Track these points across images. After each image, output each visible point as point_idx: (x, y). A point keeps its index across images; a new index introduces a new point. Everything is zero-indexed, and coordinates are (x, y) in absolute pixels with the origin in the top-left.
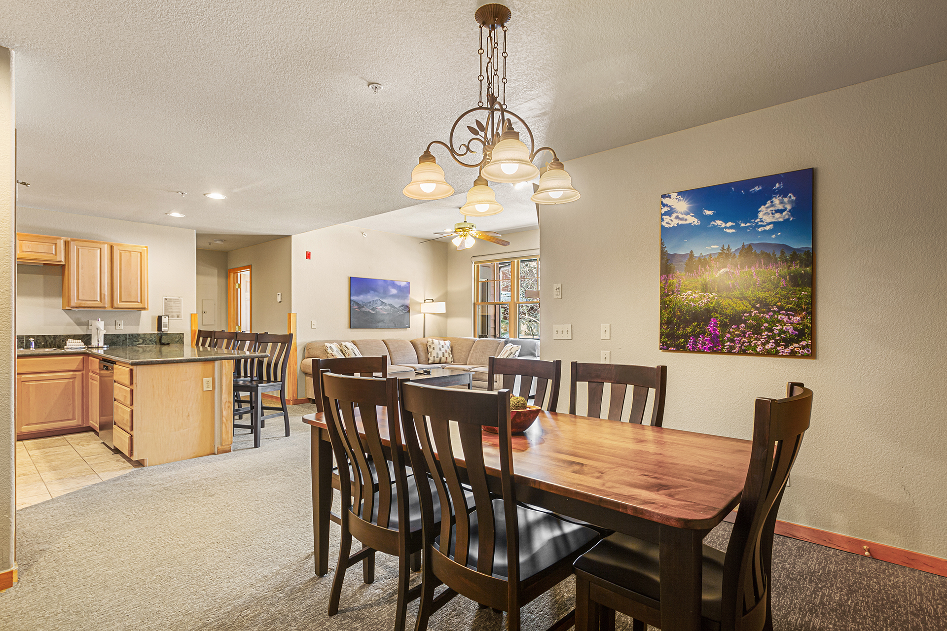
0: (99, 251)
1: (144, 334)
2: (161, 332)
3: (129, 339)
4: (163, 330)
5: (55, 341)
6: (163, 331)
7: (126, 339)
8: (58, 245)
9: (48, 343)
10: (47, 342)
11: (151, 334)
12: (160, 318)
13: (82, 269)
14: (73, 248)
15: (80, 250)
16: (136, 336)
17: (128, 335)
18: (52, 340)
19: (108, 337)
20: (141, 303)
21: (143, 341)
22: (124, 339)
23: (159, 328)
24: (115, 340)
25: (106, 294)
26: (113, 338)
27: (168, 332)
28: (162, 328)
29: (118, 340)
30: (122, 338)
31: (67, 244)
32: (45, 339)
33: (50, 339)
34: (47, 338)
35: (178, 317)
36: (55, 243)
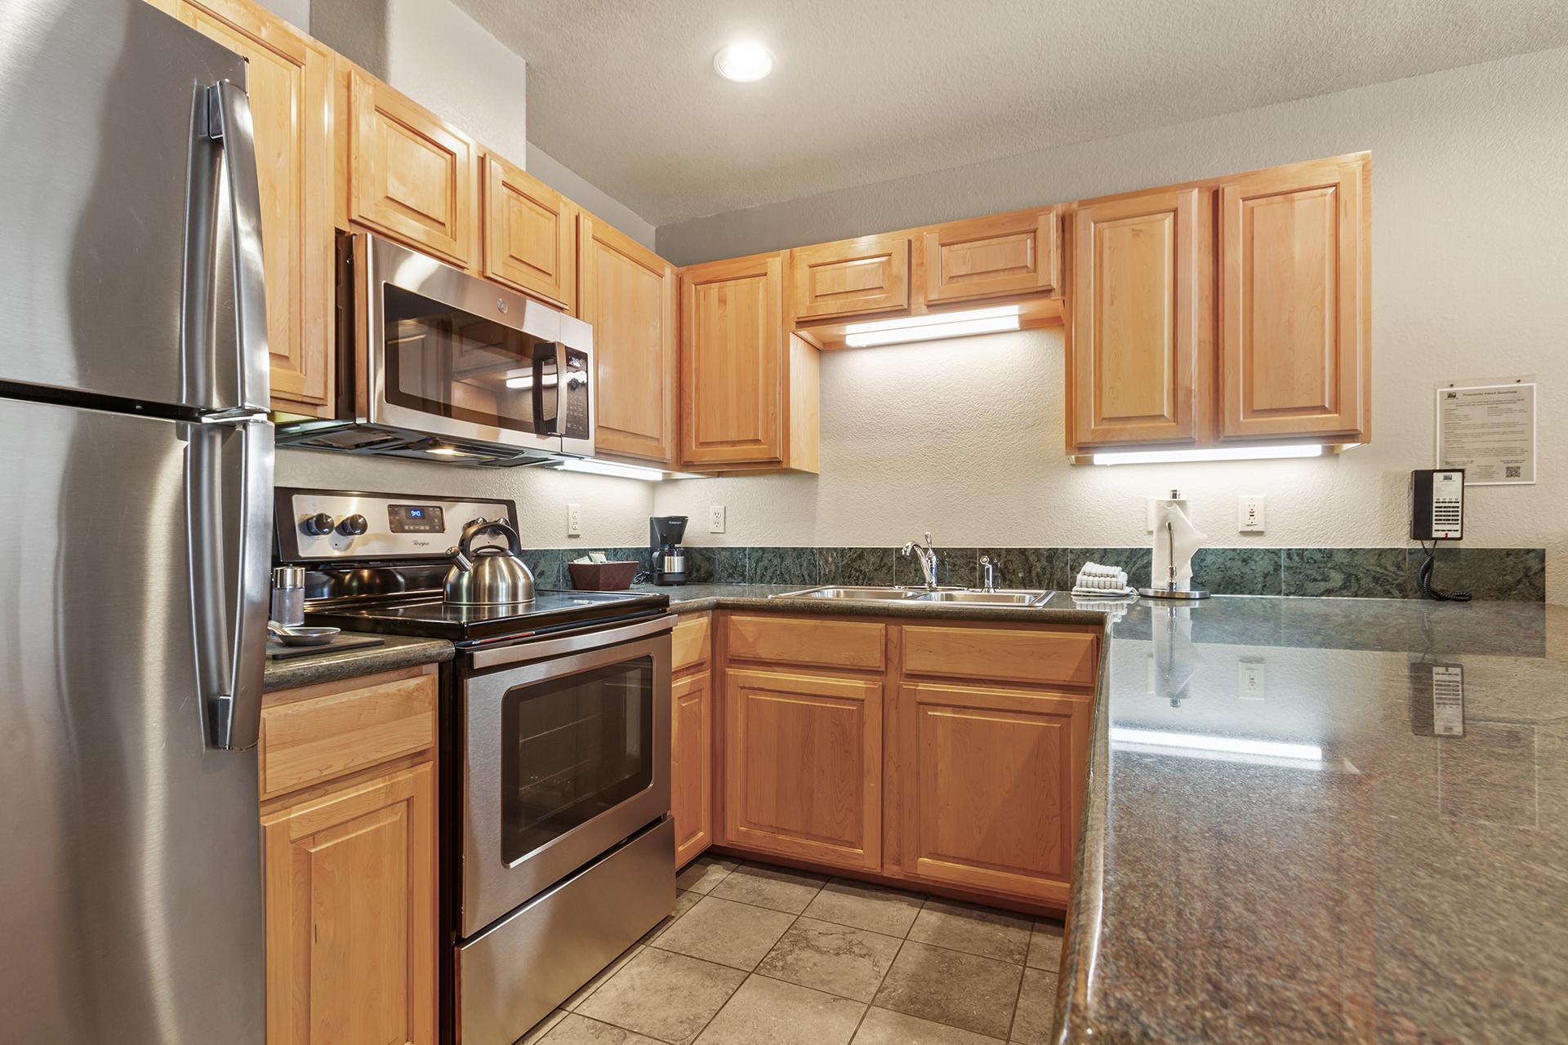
0: (1168, 221)
1: (1352, 552)
2: (1428, 544)
3: (1288, 568)
4: (1435, 535)
5: (1052, 568)
6: (1437, 539)
7: (1277, 568)
8: (1040, 233)
9: (1034, 573)
10: (1030, 572)
11: (1381, 553)
12: (1422, 483)
13: (1112, 303)
14: (1086, 231)
15: (1107, 234)
16: (1318, 557)
17: (1284, 556)
18: (1045, 563)
19: (1210, 559)
20: (1336, 408)
21: (1347, 580)
22: (1271, 568)
23: (1421, 525)
24: (1236, 568)
25: (1194, 386)
26: (1229, 564)
27: (1462, 545)
28: (1435, 527)
29: (1246, 570)
30: (1264, 565)
31: (1066, 223)
32: (1027, 559)
33: (1039, 560)
34: (1032, 558)
35: (1513, 472)
36: (1032, 227)
